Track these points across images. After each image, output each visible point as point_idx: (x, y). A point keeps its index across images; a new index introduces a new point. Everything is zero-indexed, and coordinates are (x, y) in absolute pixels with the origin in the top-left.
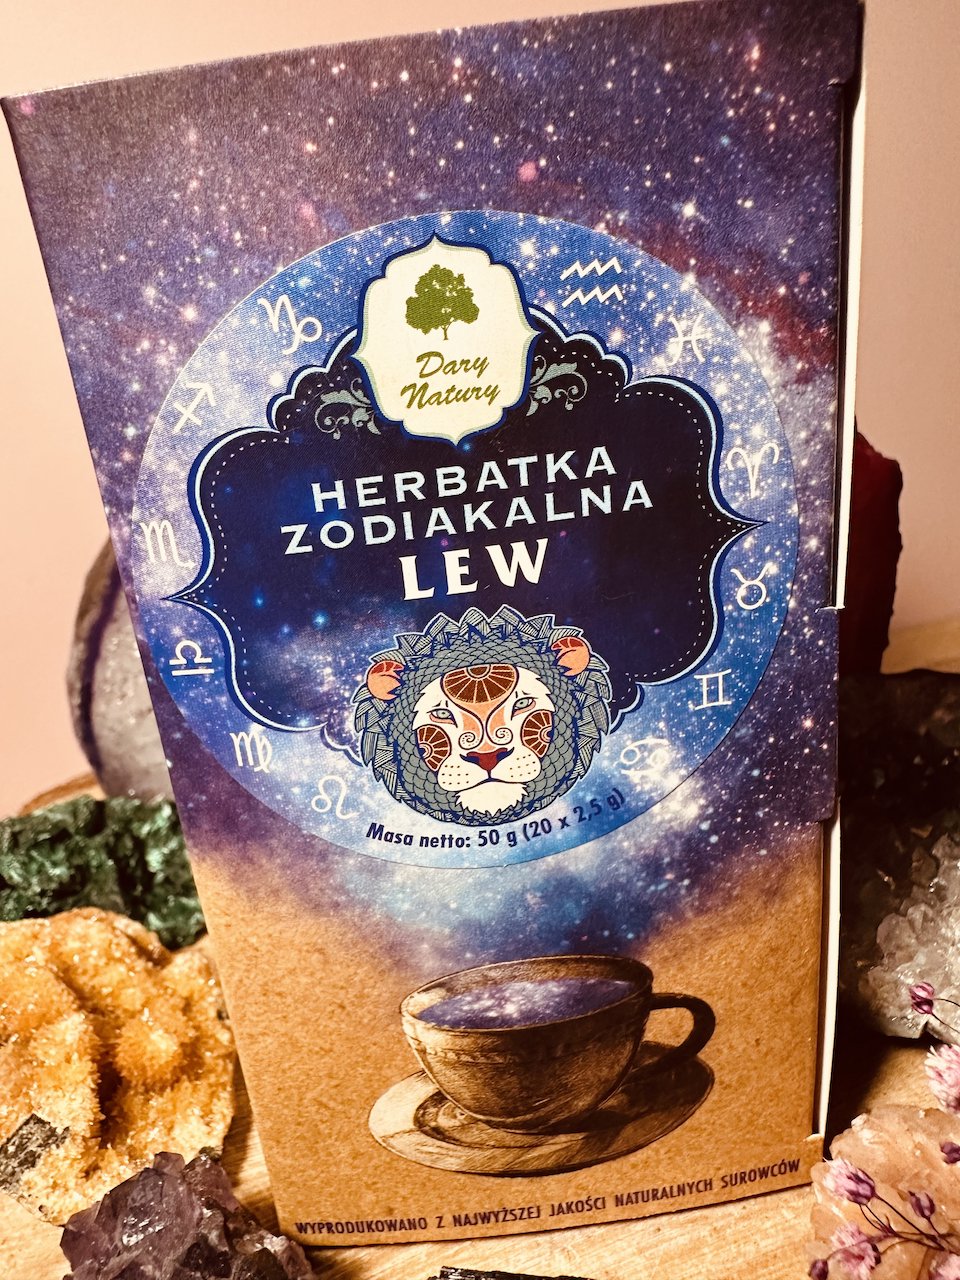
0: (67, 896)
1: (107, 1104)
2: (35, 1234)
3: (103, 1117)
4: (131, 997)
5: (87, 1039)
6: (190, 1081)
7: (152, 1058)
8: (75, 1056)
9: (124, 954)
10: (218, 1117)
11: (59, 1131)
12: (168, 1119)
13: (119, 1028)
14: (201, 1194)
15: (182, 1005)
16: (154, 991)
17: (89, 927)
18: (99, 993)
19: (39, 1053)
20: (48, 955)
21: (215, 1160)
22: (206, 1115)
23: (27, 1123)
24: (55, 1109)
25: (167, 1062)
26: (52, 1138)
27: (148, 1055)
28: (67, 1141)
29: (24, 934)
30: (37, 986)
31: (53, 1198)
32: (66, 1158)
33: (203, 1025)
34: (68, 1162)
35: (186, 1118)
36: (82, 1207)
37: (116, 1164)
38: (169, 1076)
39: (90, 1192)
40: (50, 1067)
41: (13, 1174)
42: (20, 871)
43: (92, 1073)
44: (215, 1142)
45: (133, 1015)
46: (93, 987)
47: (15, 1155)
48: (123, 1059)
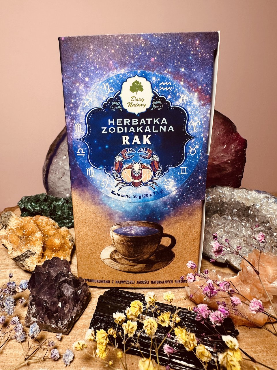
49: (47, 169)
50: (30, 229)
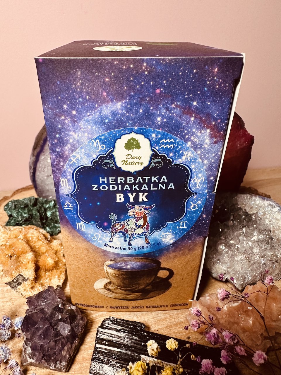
0: (28, 221)
1: (37, 273)
2: (18, 298)
3: (36, 276)
4: (43, 249)
5: (33, 258)
6: (56, 270)
7: (47, 264)
8: (30, 262)
9: (42, 239)
10: (62, 278)
11: (26, 278)
12: (50, 278)
13: (40, 256)
14: (58, 296)
15: (55, 252)
16: (49, 248)
17: (34, 231)
18: (36, 247)
19: (22, 260)
20: (24, 237)
21: (61, 288)
22: (59, 277)
23: (19, 275)
24: (25, 273)
25: (51, 266)
26: (24, 279)
27: (47, 263)
28: (28, 281)
29: (18, 231)
30: (21, 245)
31: (24, 292)
32: (27, 284)
33: (60, 258)
34: (28, 285)
35: (54, 278)
36: (31, 295)
37: (38, 287)
38: (51, 268)
39: (33, 292)
40: (24, 264)
41: (15, 286)
42: (16, 214)
43: (34, 266)
44: (61, 284)
45: (43, 253)
46: (34, 246)
47: (16, 282)
48: (41, 263)
49: (34, 166)
50: (19, 248)
